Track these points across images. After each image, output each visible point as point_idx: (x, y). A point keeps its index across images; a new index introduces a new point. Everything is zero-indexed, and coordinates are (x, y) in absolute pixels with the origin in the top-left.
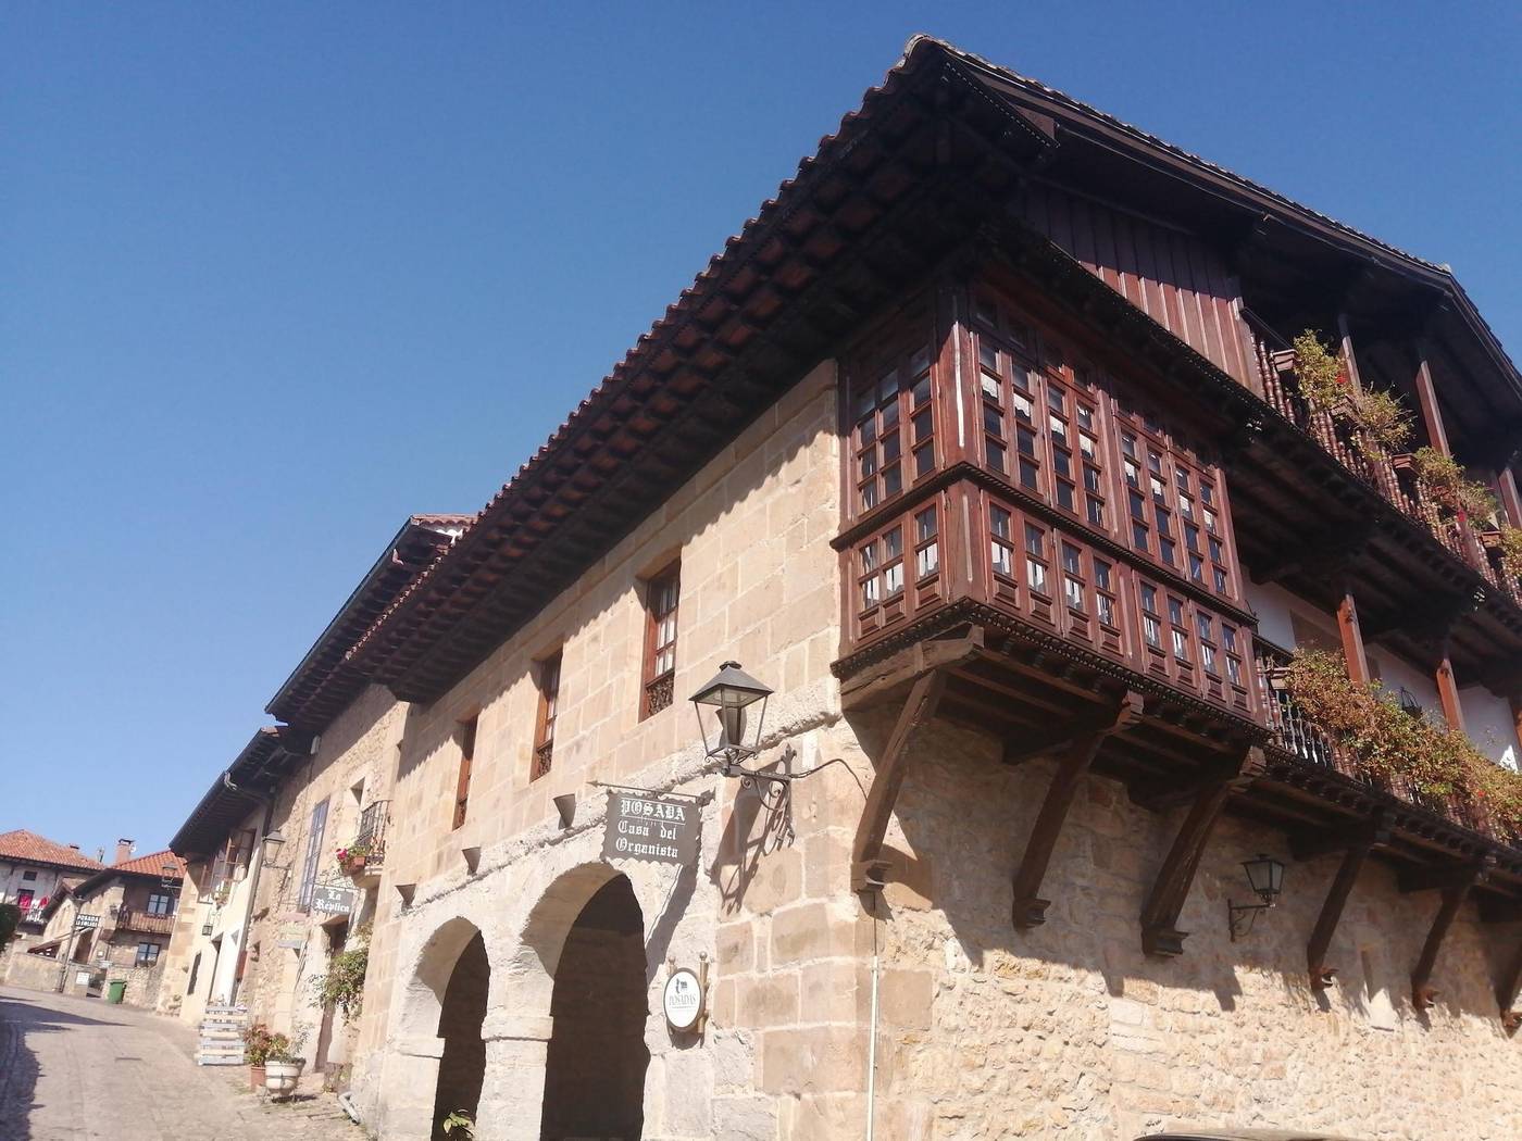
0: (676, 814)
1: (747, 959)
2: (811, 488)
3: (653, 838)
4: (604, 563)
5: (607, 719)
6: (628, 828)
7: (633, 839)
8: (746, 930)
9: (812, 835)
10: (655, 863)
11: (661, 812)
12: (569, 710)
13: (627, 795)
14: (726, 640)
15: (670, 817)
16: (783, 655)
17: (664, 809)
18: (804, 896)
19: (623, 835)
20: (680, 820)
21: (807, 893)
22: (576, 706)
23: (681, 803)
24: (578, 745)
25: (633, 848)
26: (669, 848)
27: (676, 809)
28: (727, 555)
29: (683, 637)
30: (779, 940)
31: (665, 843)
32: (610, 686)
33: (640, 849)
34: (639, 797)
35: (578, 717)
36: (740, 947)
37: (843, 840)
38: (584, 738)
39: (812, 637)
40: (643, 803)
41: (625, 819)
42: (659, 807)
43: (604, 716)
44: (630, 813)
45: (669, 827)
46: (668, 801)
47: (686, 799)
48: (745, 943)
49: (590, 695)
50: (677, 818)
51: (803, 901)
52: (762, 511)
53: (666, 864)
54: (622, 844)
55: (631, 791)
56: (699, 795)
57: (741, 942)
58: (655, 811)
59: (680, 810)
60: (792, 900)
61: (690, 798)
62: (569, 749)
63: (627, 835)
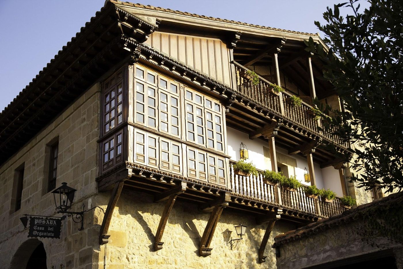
0: (53, 223)
1: (73, 265)
2: (92, 123)
3: (46, 230)
4: (37, 139)
5: (37, 192)
6: (37, 228)
7: (39, 231)
8: (73, 256)
9: (89, 228)
10: (46, 238)
11: (48, 223)
12: (26, 188)
13: (37, 218)
14: (70, 169)
15: (51, 224)
16: (84, 174)
17: (49, 222)
18: (87, 246)
19: (35, 230)
20: (55, 224)
21: (88, 245)
22: (28, 187)
23: (55, 219)
24: (29, 200)
25: (39, 234)
26: (51, 233)
27: (53, 221)
28: (71, 141)
29: (59, 167)
30: (80, 259)
31: (50, 232)
32: (38, 181)
33: (41, 234)
34: (41, 219)
35: (29, 190)
36: (71, 262)
37: (97, 229)
38: (31, 198)
39: (91, 170)
40: (42, 220)
41: (36, 225)
42: (48, 221)
43: (37, 191)
44: (38, 223)
45: (51, 227)
46: (50, 219)
47: (57, 218)
48: (72, 260)
49: (33, 184)
50: (54, 224)
51: (87, 247)
52: (80, 128)
53: (50, 238)
54: (35, 233)
55: (38, 217)
56: (62, 217)
57: (71, 260)
58: (46, 222)
59: (55, 222)
60: (84, 247)
61: (59, 218)
62: (26, 202)
63: (37, 230)
